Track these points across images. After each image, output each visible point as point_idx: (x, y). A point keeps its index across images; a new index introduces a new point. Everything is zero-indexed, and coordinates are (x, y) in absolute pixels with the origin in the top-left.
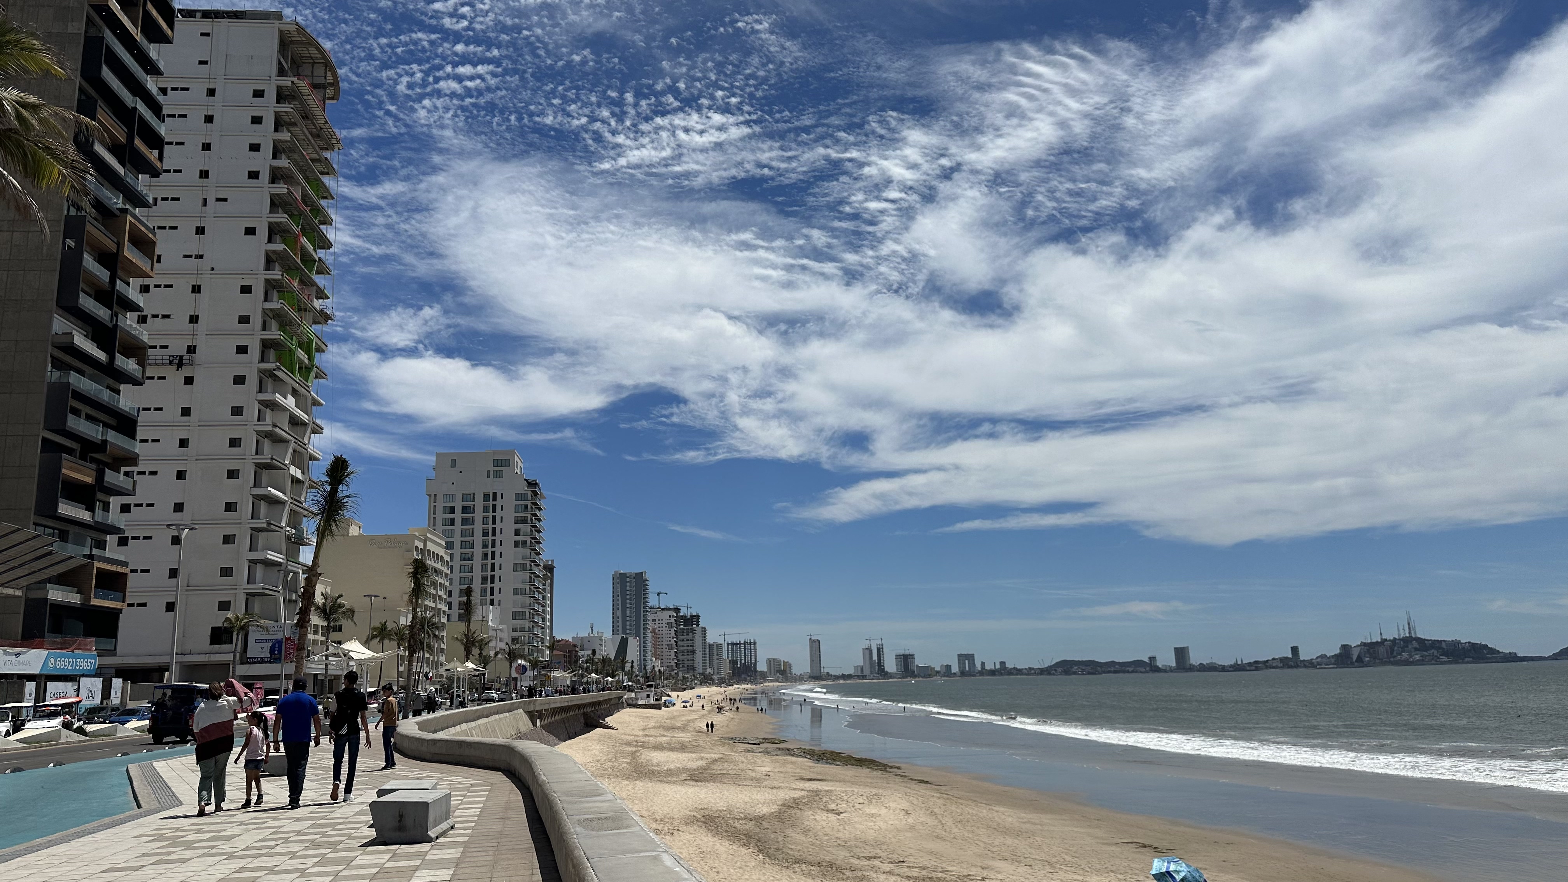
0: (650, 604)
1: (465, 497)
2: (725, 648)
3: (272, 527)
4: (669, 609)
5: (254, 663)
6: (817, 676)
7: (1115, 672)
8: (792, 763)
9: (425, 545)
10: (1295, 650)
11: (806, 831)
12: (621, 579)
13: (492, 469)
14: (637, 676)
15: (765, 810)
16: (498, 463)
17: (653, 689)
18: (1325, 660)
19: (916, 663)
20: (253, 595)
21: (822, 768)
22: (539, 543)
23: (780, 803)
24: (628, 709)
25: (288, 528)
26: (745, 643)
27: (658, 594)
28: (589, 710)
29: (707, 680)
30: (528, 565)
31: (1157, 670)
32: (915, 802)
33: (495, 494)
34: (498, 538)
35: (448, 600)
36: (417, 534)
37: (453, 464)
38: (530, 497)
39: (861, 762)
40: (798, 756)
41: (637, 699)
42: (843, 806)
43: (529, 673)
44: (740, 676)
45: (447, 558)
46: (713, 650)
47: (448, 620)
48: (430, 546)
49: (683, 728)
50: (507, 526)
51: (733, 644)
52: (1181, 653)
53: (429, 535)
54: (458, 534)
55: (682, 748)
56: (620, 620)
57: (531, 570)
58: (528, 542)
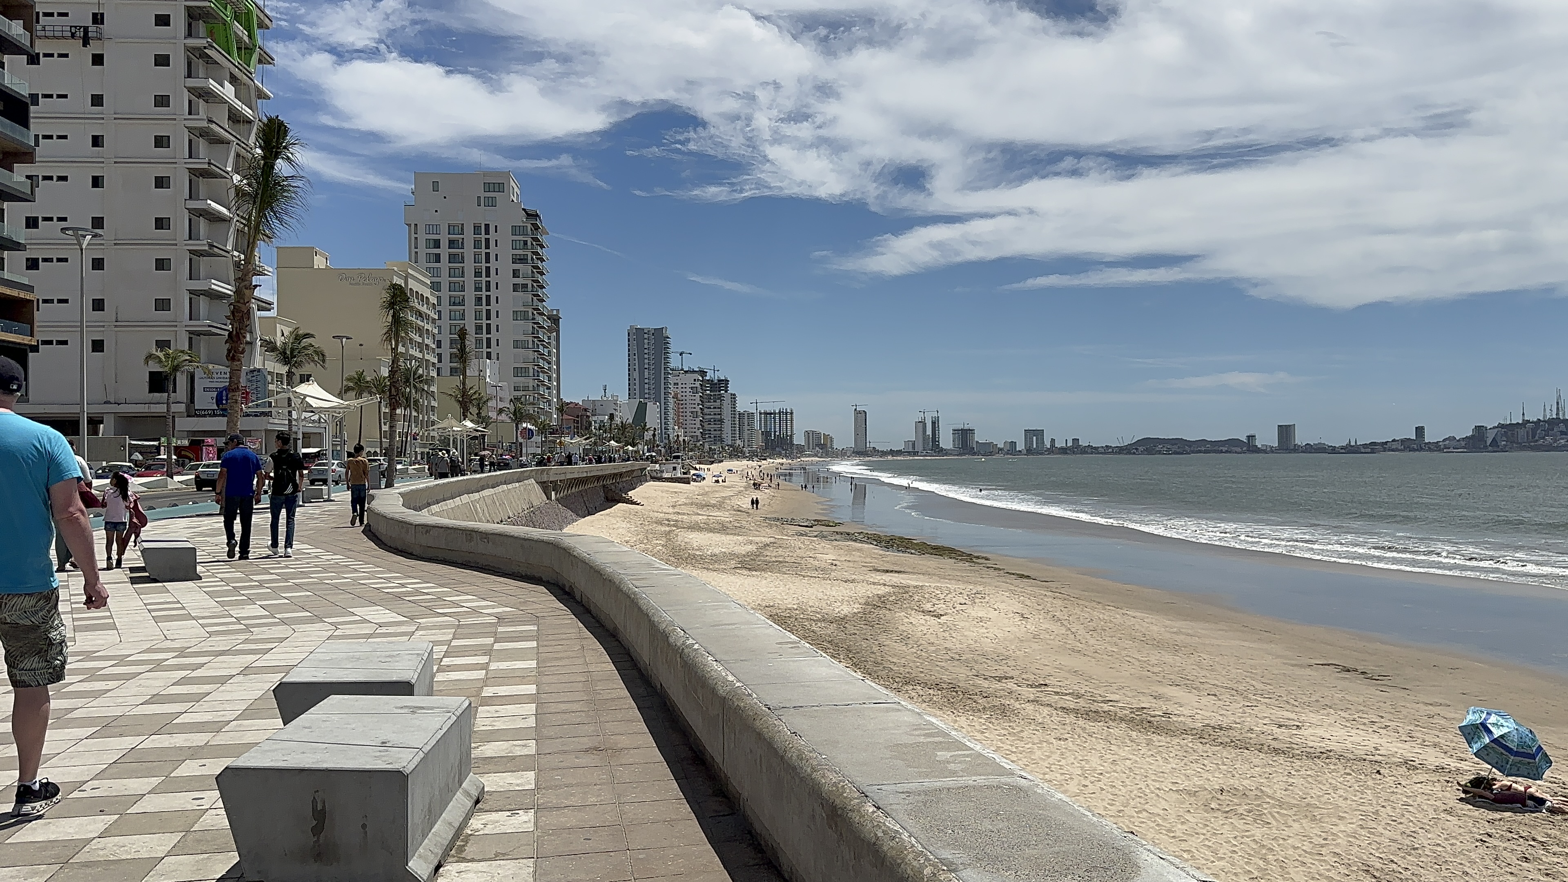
0: (672, 365)
1: (451, 228)
2: (757, 417)
3: (216, 249)
4: (694, 372)
5: (204, 416)
6: (861, 452)
7: (1206, 452)
8: (859, 550)
9: (406, 283)
10: (1420, 431)
11: (905, 639)
12: (637, 336)
13: (483, 195)
14: (658, 446)
15: (846, 610)
16: (489, 187)
17: (680, 461)
18: (1454, 443)
19: (976, 439)
20: (199, 334)
21: (893, 557)
22: (542, 287)
23: (863, 601)
24: (652, 483)
25: (236, 253)
26: (780, 413)
27: (681, 354)
28: (609, 482)
29: (736, 453)
30: (530, 314)
31: (1256, 450)
32: (1028, 602)
33: (487, 226)
34: (493, 279)
35: (438, 351)
36: (396, 269)
37: (435, 186)
38: (530, 232)
39: (939, 551)
40: (861, 542)
41: (662, 472)
42: (941, 607)
43: (537, 439)
44: (773, 449)
45: (433, 300)
46: (744, 418)
47: (438, 375)
48: (412, 284)
49: (719, 506)
50: (503, 265)
51: (766, 414)
52: (1285, 432)
53: (409, 271)
54: (445, 273)
55: (723, 529)
56: (637, 382)
57: (534, 319)
58: (530, 286)
